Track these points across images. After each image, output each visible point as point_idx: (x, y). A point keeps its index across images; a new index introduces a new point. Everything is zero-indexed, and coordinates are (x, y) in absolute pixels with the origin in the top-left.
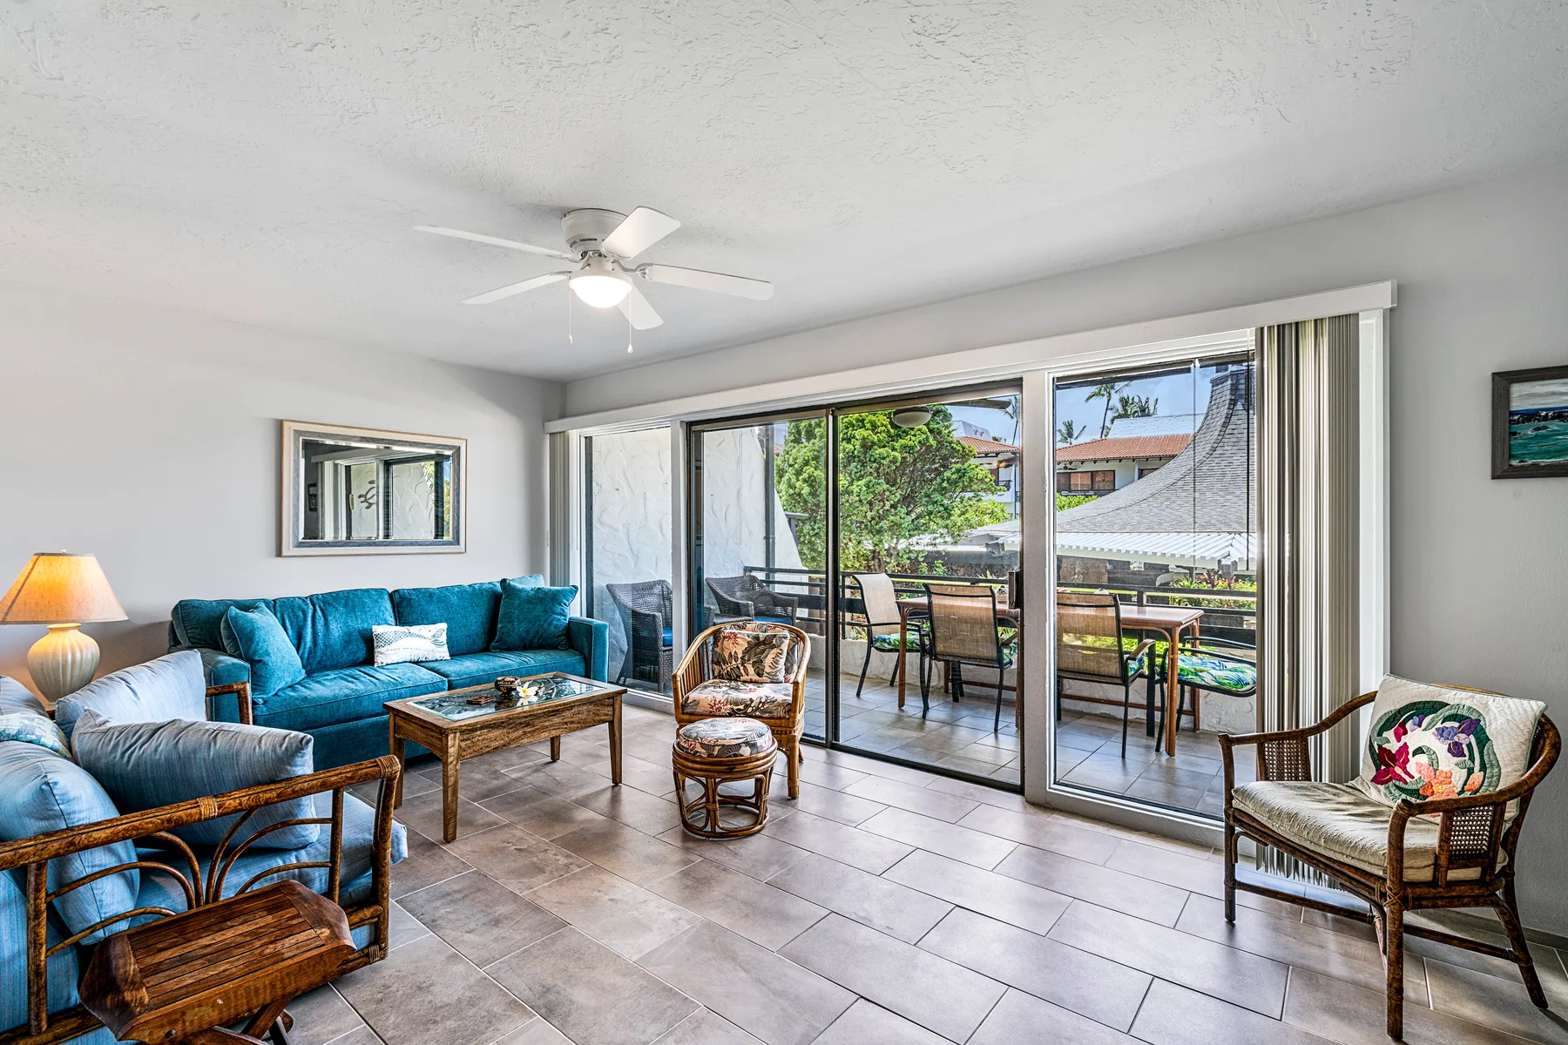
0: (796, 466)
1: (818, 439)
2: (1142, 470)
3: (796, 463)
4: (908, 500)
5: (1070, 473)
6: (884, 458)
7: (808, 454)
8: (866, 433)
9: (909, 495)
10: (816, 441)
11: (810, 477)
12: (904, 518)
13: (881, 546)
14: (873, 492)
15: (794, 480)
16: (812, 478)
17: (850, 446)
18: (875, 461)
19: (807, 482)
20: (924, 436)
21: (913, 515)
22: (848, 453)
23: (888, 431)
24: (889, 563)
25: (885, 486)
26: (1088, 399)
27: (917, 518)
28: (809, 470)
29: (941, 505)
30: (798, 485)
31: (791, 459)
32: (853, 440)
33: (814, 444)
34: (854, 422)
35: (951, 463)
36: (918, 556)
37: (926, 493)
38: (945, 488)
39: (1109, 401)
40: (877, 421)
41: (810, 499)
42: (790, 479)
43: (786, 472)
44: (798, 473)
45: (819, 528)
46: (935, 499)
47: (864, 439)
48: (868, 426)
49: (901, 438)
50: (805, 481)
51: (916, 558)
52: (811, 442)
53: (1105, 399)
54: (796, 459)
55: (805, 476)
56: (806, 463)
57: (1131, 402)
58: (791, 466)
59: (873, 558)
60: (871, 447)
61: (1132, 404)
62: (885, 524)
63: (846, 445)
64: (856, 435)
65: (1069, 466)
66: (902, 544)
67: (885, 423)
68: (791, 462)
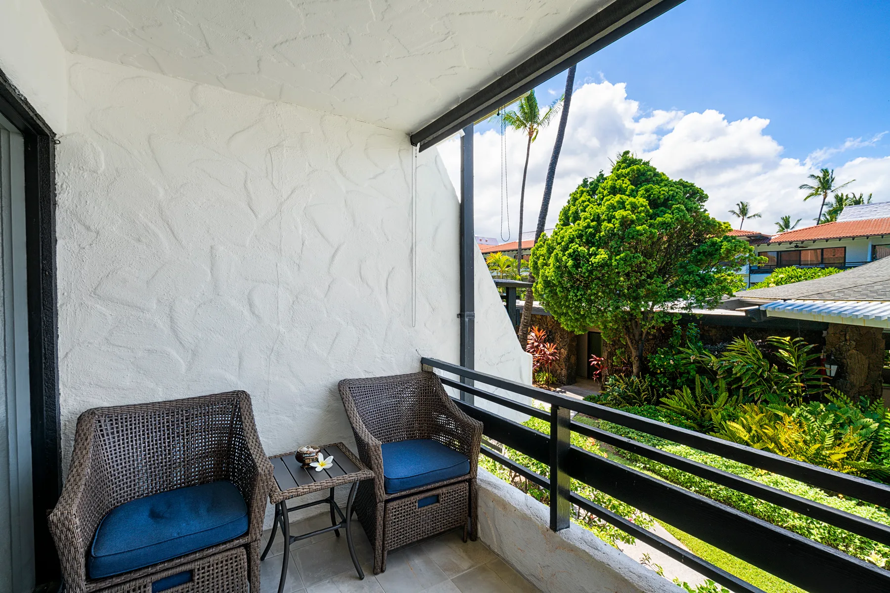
0: (563, 244)
1: (582, 220)
2: (875, 246)
3: (563, 241)
4: (662, 271)
5: (800, 250)
6: (642, 235)
7: (573, 233)
8: (625, 213)
9: (664, 266)
10: (581, 222)
11: (574, 252)
12: (660, 287)
13: (637, 311)
14: (631, 265)
15: (560, 255)
16: (576, 253)
17: (611, 225)
18: (633, 238)
19: (572, 256)
20: (682, 214)
21: (669, 284)
22: (608, 231)
23: (648, 211)
24: (645, 325)
25: (642, 259)
26: (805, 199)
27: (671, 287)
28: (574, 246)
29: (697, 275)
30: (564, 258)
31: (559, 238)
32: (613, 220)
33: (578, 224)
34: (615, 204)
35: (706, 238)
36: (672, 320)
37: (681, 264)
38: (701, 260)
39: (824, 199)
40: (637, 202)
41: (573, 271)
42: (557, 254)
43: (555, 249)
44: (565, 249)
45: (581, 295)
46: (692, 270)
47: (623, 217)
48: (628, 207)
49: (659, 216)
50: (570, 255)
51: (671, 322)
52: (576, 223)
53: (822, 197)
54: (563, 237)
55: (571, 251)
56: (572, 241)
57: (845, 198)
58: (560, 244)
59: (631, 320)
60: (630, 225)
61: (846, 200)
62: (642, 292)
63: (607, 224)
64: (616, 215)
65: (800, 245)
66: (657, 308)
67: (644, 204)
68: (559, 241)
